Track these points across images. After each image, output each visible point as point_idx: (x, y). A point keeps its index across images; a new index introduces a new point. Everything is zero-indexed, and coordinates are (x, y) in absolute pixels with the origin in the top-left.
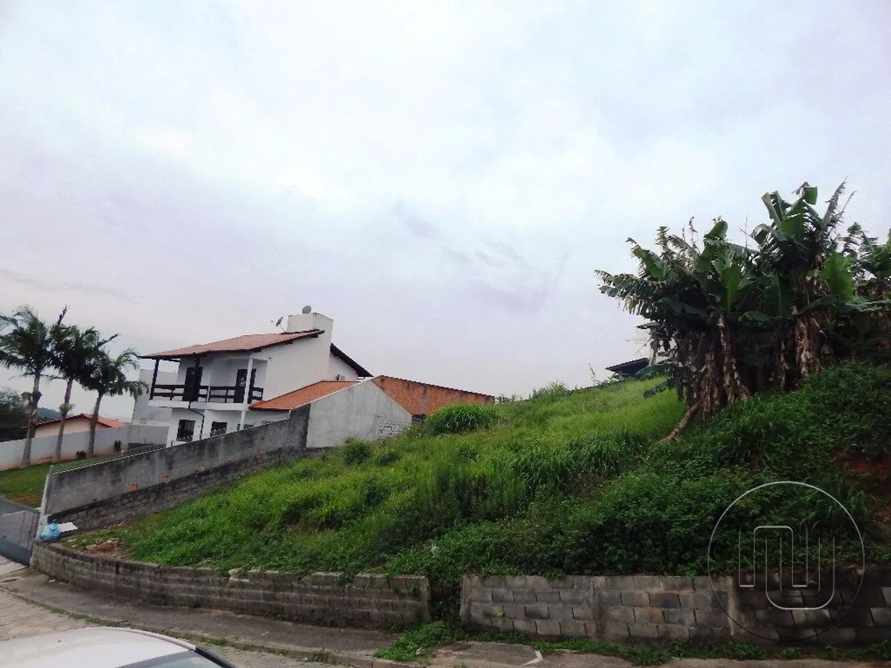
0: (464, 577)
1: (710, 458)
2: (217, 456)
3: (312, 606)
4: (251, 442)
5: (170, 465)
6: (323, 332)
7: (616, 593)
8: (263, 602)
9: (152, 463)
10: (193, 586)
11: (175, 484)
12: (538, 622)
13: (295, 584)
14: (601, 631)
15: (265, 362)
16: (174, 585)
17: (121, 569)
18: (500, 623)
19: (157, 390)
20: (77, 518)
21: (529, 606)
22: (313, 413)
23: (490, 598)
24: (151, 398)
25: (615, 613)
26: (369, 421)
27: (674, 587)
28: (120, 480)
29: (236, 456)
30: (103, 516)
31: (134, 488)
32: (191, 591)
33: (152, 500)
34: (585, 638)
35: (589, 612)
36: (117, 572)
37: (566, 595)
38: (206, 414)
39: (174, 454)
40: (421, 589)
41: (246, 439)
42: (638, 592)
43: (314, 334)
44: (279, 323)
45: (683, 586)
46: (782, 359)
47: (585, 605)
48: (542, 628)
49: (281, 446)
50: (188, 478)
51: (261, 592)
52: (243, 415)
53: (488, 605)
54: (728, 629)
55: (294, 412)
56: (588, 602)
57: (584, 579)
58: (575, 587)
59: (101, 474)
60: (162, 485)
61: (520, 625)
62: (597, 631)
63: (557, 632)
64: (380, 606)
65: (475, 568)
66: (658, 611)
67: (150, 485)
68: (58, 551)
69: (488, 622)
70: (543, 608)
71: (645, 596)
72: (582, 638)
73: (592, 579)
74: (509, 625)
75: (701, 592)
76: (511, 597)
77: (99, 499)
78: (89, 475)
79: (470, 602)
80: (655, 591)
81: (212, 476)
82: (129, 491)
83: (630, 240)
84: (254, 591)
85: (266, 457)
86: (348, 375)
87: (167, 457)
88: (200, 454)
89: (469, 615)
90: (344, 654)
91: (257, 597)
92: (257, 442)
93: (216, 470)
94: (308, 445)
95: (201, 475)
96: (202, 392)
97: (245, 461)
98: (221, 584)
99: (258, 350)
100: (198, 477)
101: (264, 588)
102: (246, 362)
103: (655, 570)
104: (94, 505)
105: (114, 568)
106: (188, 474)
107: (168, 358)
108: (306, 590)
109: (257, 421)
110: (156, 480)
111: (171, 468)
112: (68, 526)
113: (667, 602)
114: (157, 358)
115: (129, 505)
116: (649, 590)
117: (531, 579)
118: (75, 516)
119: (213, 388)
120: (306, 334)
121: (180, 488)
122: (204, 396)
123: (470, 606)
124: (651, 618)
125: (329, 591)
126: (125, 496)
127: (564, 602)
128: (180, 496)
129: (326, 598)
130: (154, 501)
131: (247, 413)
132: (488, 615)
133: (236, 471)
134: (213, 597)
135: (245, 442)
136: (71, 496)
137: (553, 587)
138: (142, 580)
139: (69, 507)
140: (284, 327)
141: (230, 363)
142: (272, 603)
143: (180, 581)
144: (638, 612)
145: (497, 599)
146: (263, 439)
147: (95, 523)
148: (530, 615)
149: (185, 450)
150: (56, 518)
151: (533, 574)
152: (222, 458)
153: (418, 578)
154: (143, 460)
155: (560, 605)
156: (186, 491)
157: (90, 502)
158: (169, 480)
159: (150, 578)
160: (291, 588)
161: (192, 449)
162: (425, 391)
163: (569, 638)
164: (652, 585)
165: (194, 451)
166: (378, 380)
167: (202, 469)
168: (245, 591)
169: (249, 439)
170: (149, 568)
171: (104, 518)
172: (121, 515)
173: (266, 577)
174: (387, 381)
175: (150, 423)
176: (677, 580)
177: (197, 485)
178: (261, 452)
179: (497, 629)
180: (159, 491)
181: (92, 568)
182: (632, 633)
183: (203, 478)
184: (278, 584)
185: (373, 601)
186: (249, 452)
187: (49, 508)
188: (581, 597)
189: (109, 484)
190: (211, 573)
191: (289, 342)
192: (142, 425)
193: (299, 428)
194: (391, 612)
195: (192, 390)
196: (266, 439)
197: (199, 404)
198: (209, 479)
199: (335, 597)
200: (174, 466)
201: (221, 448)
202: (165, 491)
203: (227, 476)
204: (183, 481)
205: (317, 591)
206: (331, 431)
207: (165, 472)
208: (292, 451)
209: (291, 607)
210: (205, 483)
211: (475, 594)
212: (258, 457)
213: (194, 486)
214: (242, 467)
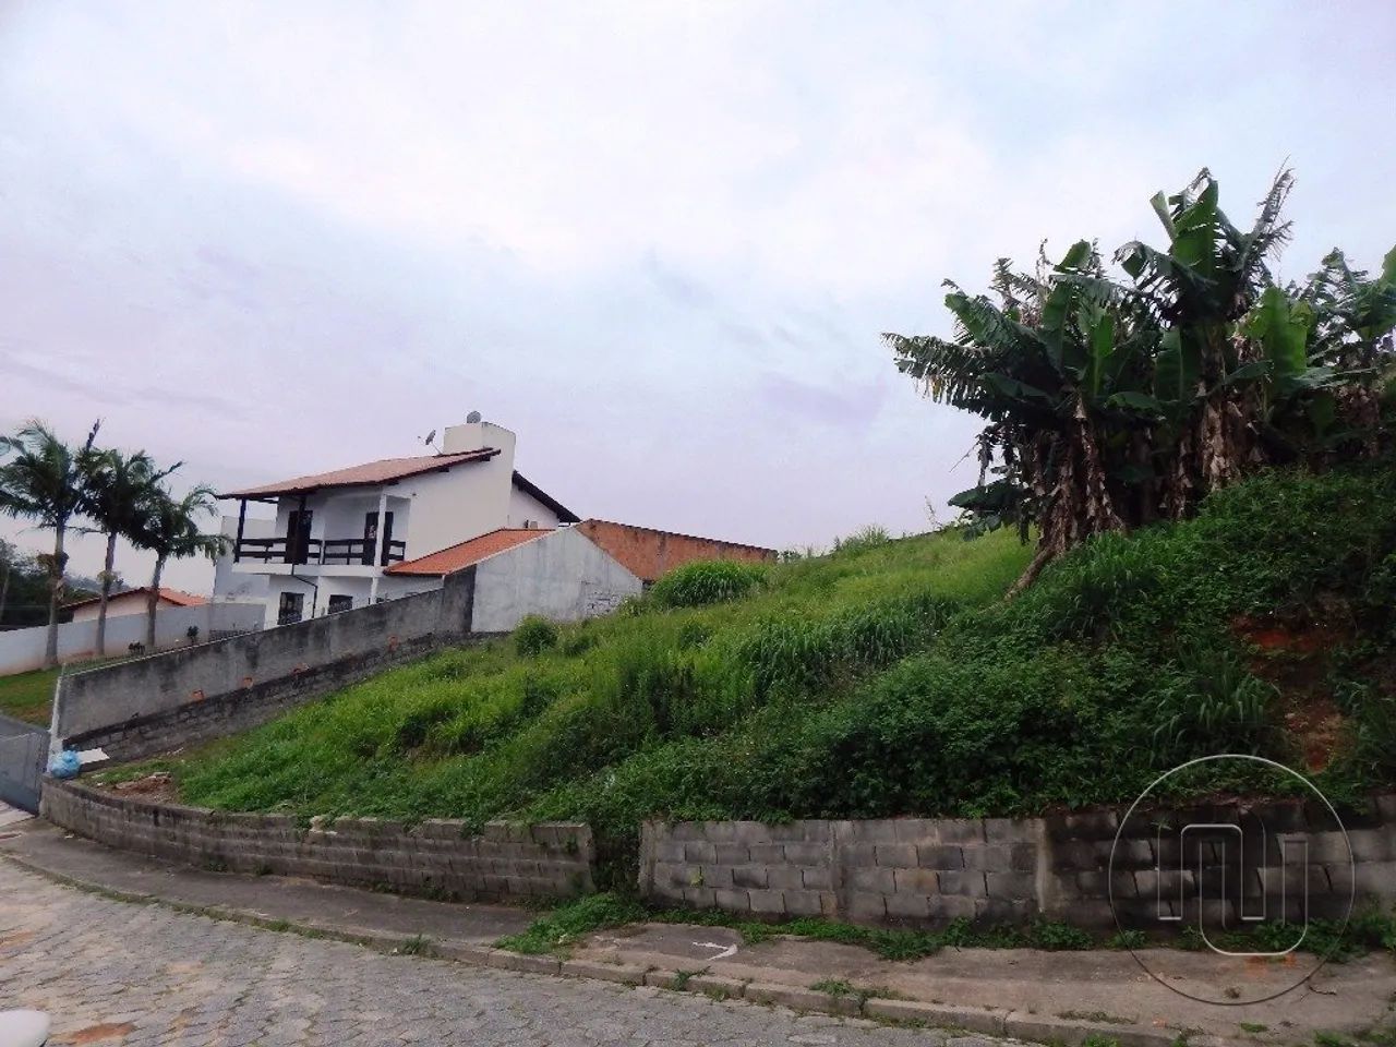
0: (645, 824)
1: (1033, 631)
2: (329, 645)
3: (427, 871)
4: (382, 624)
5: (253, 661)
6: (499, 452)
7: (867, 847)
8: (359, 865)
9: (225, 656)
10: (260, 843)
11: (262, 690)
12: (752, 892)
13: (401, 837)
14: (844, 906)
15: (405, 501)
16: (235, 842)
17: (161, 818)
18: (695, 895)
19: (245, 548)
20: (111, 742)
21: (738, 868)
22: (481, 578)
23: (682, 856)
24: (237, 560)
25: (865, 878)
26: (571, 591)
27: (955, 837)
28: (174, 685)
29: (359, 646)
30: (148, 739)
31: (198, 697)
32: (257, 848)
33: (226, 714)
34: (820, 917)
35: (826, 878)
36: (156, 823)
37: (793, 850)
38: (320, 582)
39: (259, 644)
40: (579, 844)
41: (373, 620)
42: (901, 844)
43: (484, 456)
44: (429, 440)
45: (971, 834)
46: (1181, 472)
47: (821, 864)
48: (759, 902)
49: (432, 630)
50: (284, 681)
51: (354, 850)
52: (374, 583)
53: (679, 867)
54: (1035, 903)
55: (449, 578)
56: (826, 860)
57: (821, 824)
58: (807, 838)
59: (142, 675)
60: (242, 692)
61: (726, 898)
62: (839, 907)
63: (780, 908)
64: (522, 870)
65: (660, 809)
66: (930, 875)
67: (223, 691)
68: (75, 791)
69: (677, 893)
70: (759, 871)
71: (912, 853)
72: (816, 917)
73: (833, 824)
74: (709, 899)
75: (994, 843)
76: (712, 854)
77: (142, 714)
78: (124, 677)
79: (652, 863)
80: (927, 842)
81: (320, 677)
82: (190, 701)
83: (948, 282)
84: (345, 849)
85: (407, 648)
86: (542, 518)
87: (249, 649)
88: (301, 644)
89: (651, 883)
90: (451, 943)
91: (348, 857)
92: (392, 623)
93: (327, 668)
94: (475, 628)
95: (303, 675)
96: (313, 549)
97: (374, 653)
98: (297, 838)
99: (393, 481)
100: (300, 679)
101: (357, 843)
102: (377, 501)
103: (926, 810)
104: (135, 723)
105: (152, 817)
106: (283, 674)
107: (260, 497)
108: (416, 846)
109: (396, 592)
110: (232, 685)
111: (254, 665)
112: (96, 755)
113: (943, 861)
114: (244, 498)
115: (193, 721)
116: (917, 841)
117: (742, 826)
118: (105, 739)
119: (329, 543)
120: (473, 456)
121: (270, 696)
122: (315, 555)
123: (652, 870)
124: (919, 885)
125: (447, 848)
126: (183, 709)
127: (790, 862)
128: (270, 708)
129: (446, 858)
130: (231, 715)
131: (380, 580)
132: (679, 883)
133: (359, 668)
134: (288, 858)
135: (371, 626)
136: (99, 709)
137: (774, 839)
138: (190, 835)
139: (95, 727)
140: (438, 446)
141: (357, 503)
142: (371, 866)
143: (242, 835)
144: (901, 875)
145: (691, 858)
146: (401, 619)
147: (138, 750)
148: (741, 882)
149: (276, 638)
150: (75, 743)
151: (745, 819)
152: (337, 649)
153: (574, 825)
154: (210, 654)
155: (785, 866)
156: (280, 701)
157: (129, 718)
158: (252, 684)
159: (202, 831)
160: (396, 844)
161: (288, 635)
162: (663, 544)
163: (796, 918)
164: (923, 833)
165: (290, 639)
166: (586, 527)
167: (305, 667)
168: (332, 848)
169: (378, 620)
170: (198, 815)
171: (151, 742)
172: (179, 738)
173: (359, 827)
174: (600, 527)
175: (241, 600)
176: (960, 825)
177: (297, 690)
178: (399, 641)
179: (691, 904)
180: (238, 699)
181: (121, 817)
182: (891, 909)
183: (307, 681)
184: (378, 839)
185: (512, 862)
186: (380, 640)
187: (64, 728)
188: (815, 854)
189: (158, 689)
190: (284, 822)
191: (444, 469)
192: (229, 602)
193: (460, 603)
194: (537, 879)
195: (297, 546)
196: (407, 620)
197: (309, 568)
198: (317, 682)
199: (458, 857)
200: (260, 662)
201: (335, 636)
202: (246, 701)
203: (346, 677)
204: (275, 685)
205: (432, 848)
206: (512, 606)
207: (246, 672)
208: (449, 638)
209: (397, 872)
210: (311, 689)
211: (660, 850)
212: (394, 648)
213: (293, 692)
214: (369, 662)
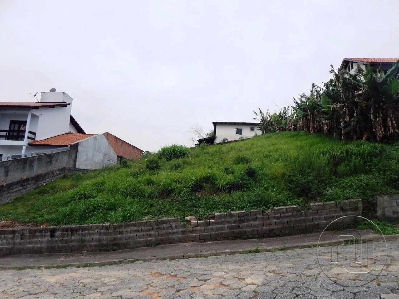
0: (378, 197)
2: (33, 169)
3: (272, 227)
4: (51, 162)
5: (7, 173)
6: (69, 104)
8: (228, 231)
10: (152, 233)
11: (10, 186)
13: (259, 216)
15: (38, 116)
16: (130, 235)
17: (58, 233)
22: (80, 148)
23: (395, 204)
26: (101, 156)
29: (43, 170)
32: (150, 236)
36: (52, 236)
39: (10, 165)
40: (359, 206)
41: (48, 160)
43: (64, 105)
44: (35, 95)
49: (65, 166)
50: (17, 183)
51: (226, 225)
52: (24, 148)
53: (394, 208)
55: (71, 146)
60: (2, 187)
69: (396, 215)
79: (384, 208)
81: (30, 182)
84: (219, 226)
85: (58, 172)
87: (5, 167)
88: (24, 167)
89: (384, 214)
92: (54, 162)
93: (33, 178)
94: (77, 167)
95: (25, 181)
97: (47, 174)
99: (36, 108)
100: (23, 182)
101: (229, 222)
105: (49, 233)
106: (17, 180)
108: (269, 218)
109: (34, 153)
111: (7, 175)
120: (58, 104)
121: (12, 189)
123: (384, 211)
125: (288, 217)
128: (12, 195)
129: (286, 220)
132: (395, 213)
133: (43, 179)
134: (174, 236)
135: (47, 162)
142: (236, 231)
146: (56, 161)
149: (16, 163)
152: (37, 170)
153: (357, 200)
156: (16, 192)
158: (6, 183)
159: (100, 234)
160: (256, 219)
161: (20, 163)
162: (122, 144)
166: (106, 135)
167: (25, 177)
168: (210, 227)
169: (50, 160)
170: (97, 227)
173: (231, 216)
174: (109, 136)
177: (22, 187)
178: (56, 169)
181: (13, 238)
183: (25, 183)
184: (242, 219)
185: (323, 217)
186: (50, 169)
193: (73, 157)
196: (58, 161)
198: (29, 184)
199: (293, 219)
200: (9, 174)
201: (36, 164)
202: (3, 191)
203: (39, 183)
204: (14, 185)
205: (277, 218)
206: (87, 160)
207: (3, 178)
208: (70, 170)
209: (253, 231)
210: (27, 187)
211: (386, 204)
212: (54, 172)
213: (21, 188)
214: (46, 177)
